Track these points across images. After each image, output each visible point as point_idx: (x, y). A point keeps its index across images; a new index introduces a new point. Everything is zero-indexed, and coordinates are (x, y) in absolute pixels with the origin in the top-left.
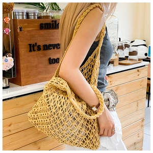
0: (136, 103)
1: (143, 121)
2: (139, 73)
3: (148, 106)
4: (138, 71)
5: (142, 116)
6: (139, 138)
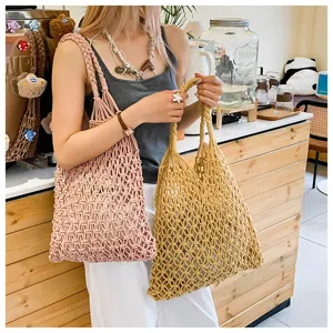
0: (286, 187)
1: (297, 218)
2: (293, 134)
3: (314, 187)
4: (292, 130)
5: (295, 210)
6: (290, 249)
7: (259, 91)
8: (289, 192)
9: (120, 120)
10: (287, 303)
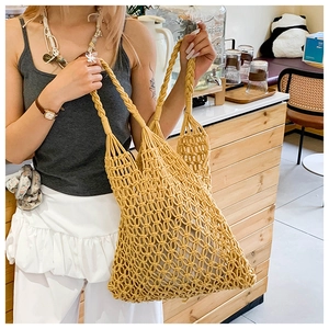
0: (258, 177)
1: (271, 209)
3: (299, 162)
4: (265, 114)
6: (262, 243)
7: (229, 68)
8: (261, 182)
9: (38, 105)
10: (260, 300)
